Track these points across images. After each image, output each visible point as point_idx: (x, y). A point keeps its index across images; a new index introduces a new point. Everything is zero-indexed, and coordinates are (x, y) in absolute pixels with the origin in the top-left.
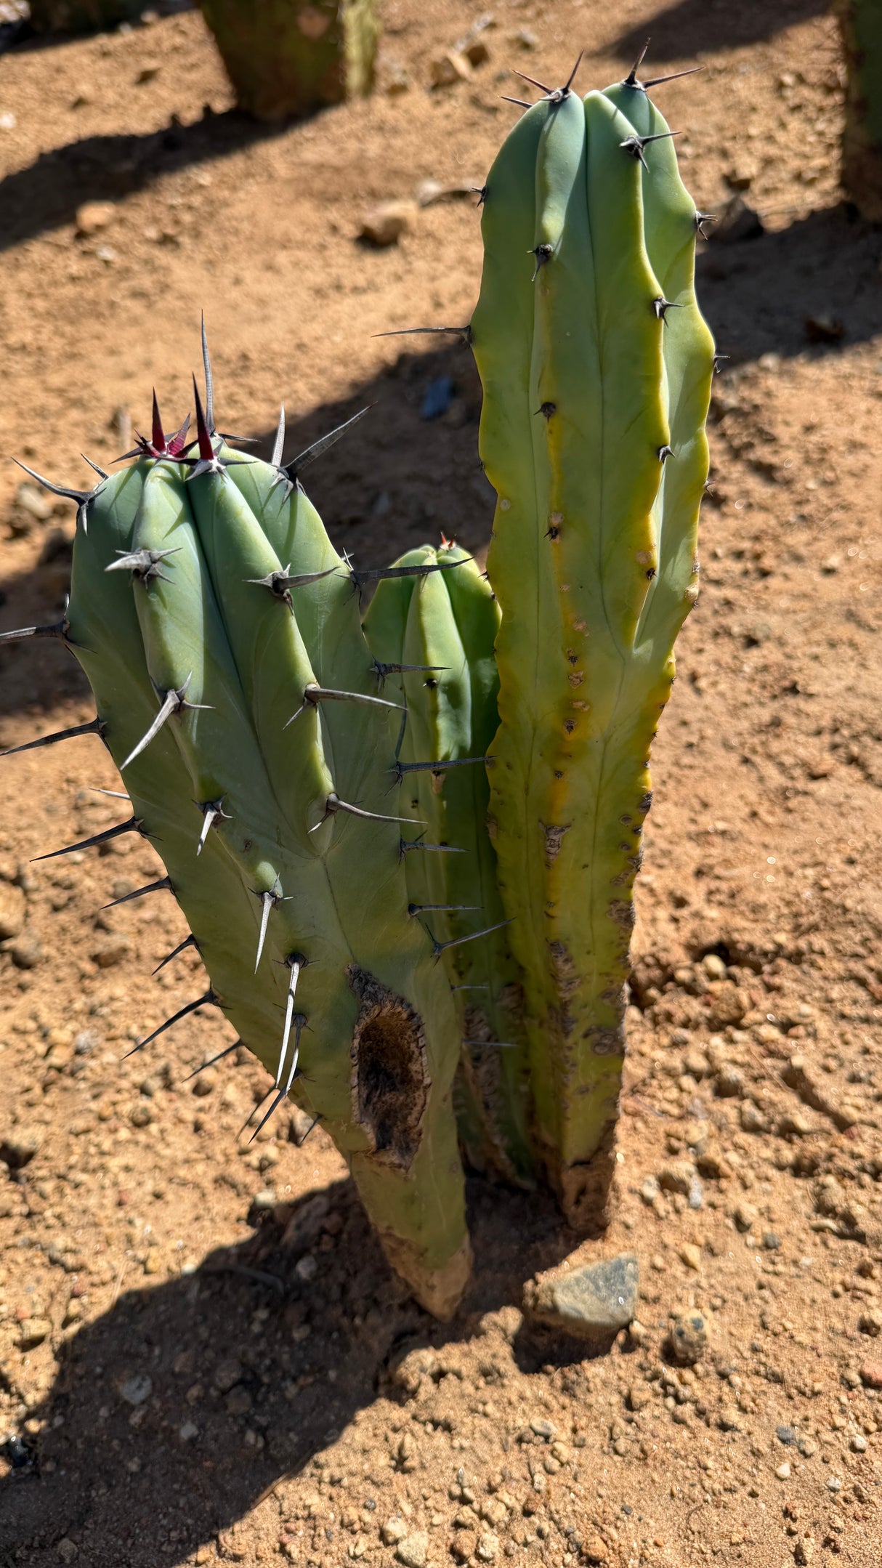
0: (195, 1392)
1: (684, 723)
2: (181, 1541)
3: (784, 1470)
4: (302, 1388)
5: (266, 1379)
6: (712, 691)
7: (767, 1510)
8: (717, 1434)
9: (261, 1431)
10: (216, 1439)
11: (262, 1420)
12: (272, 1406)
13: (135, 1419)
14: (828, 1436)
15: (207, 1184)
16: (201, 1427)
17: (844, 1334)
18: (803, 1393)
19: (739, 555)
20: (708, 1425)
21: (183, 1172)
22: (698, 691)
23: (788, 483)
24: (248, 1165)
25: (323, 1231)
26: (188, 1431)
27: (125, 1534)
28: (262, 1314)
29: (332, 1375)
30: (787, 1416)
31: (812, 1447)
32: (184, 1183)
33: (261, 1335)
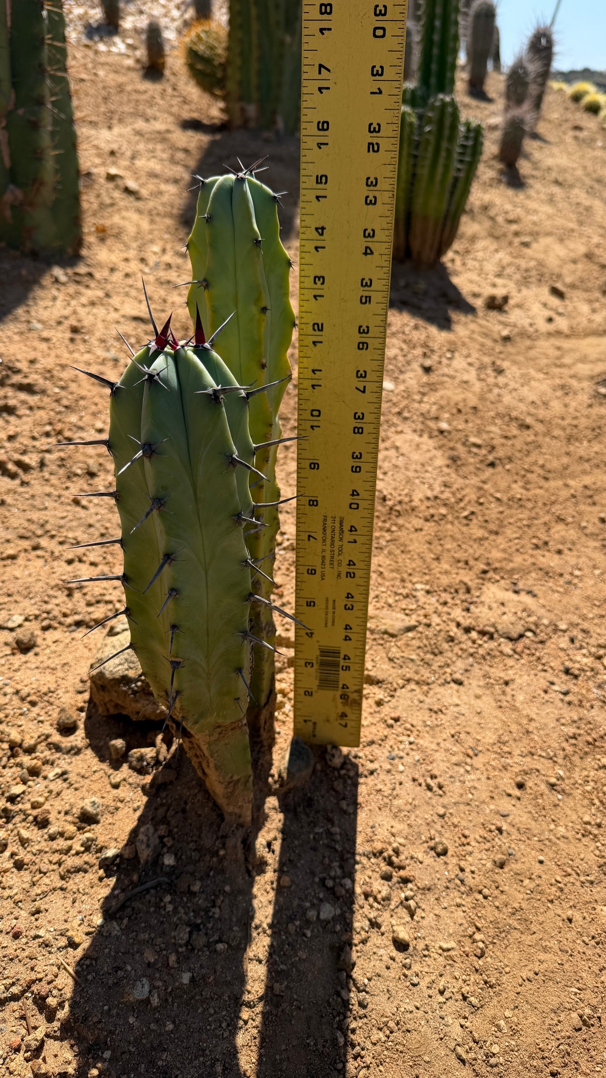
0: (173, 958)
1: (90, 526)
2: (228, 1025)
3: (401, 768)
4: (220, 907)
5: (199, 921)
6: (91, 505)
7: (409, 784)
8: (372, 777)
9: (220, 941)
10: (201, 967)
11: (216, 937)
12: (212, 928)
13: (155, 1001)
14: (402, 747)
15: (60, 883)
16: (189, 970)
17: (375, 712)
18: (382, 740)
19: (47, 434)
20: (366, 777)
21: (37, 890)
22: (84, 507)
23: (43, 392)
24: (77, 853)
25: (161, 838)
26: (186, 978)
27: (201, 1053)
28: (168, 898)
29: (227, 888)
30: (385, 751)
31: (401, 754)
32: (45, 894)
33: (175, 909)
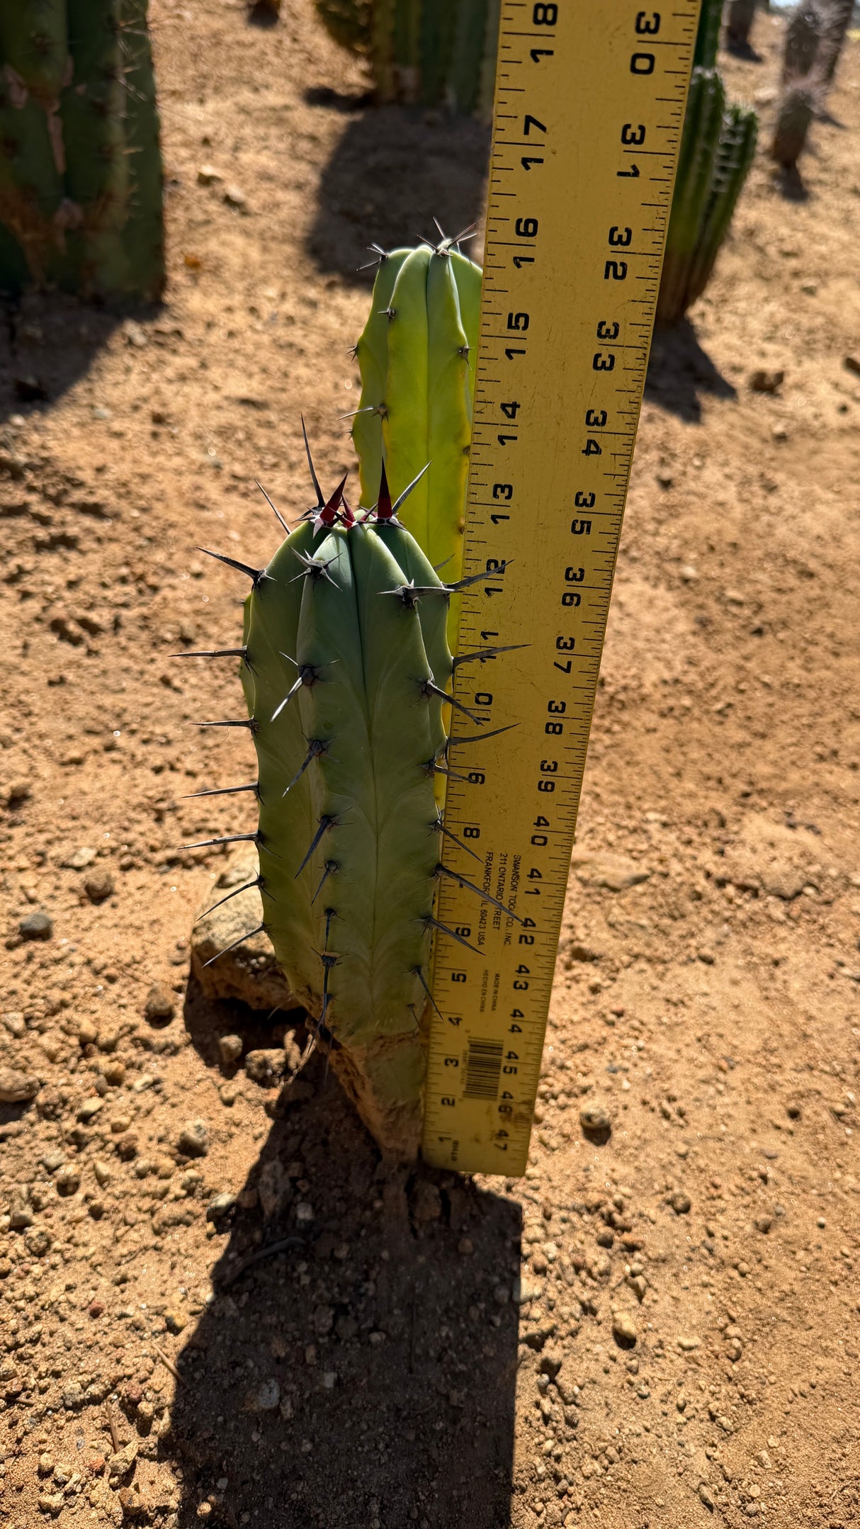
0: (311, 1353)
2: (387, 1446)
3: (626, 1085)
4: (375, 1281)
5: (346, 1300)
7: (637, 1110)
8: (585, 1097)
9: (375, 1329)
10: (350, 1364)
11: (370, 1323)
12: (364, 1310)
13: (287, 1411)
14: (627, 1054)
15: (153, 1240)
16: (334, 1369)
17: (589, 1002)
18: (600, 1044)
20: (576, 1096)
21: (121, 1249)
24: (177, 1199)
25: (293, 1180)
26: (329, 1380)
27: (350, 1484)
28: (303, 1267)
29: (385, 1255)
30: (604, 1060)
31: (627, 1064)
32: (132, 1255)
33: (313, 1281)
